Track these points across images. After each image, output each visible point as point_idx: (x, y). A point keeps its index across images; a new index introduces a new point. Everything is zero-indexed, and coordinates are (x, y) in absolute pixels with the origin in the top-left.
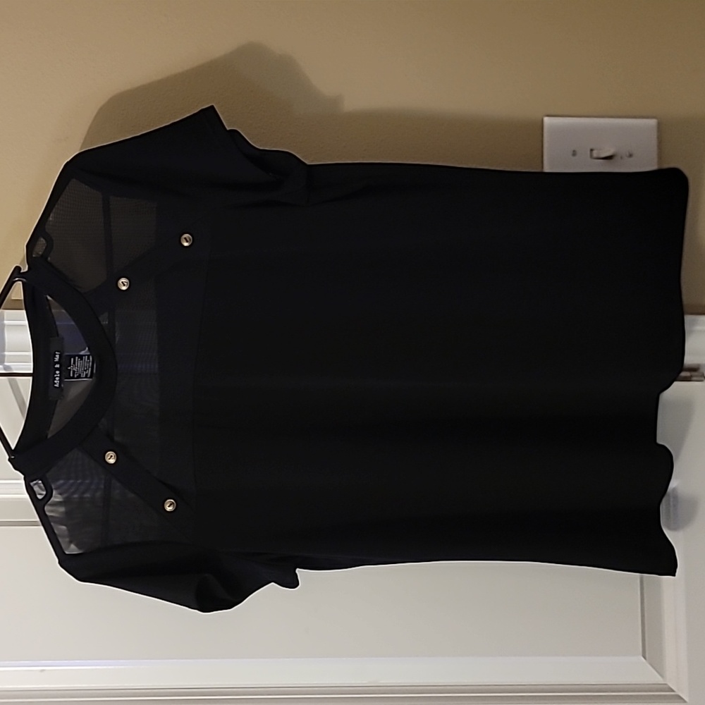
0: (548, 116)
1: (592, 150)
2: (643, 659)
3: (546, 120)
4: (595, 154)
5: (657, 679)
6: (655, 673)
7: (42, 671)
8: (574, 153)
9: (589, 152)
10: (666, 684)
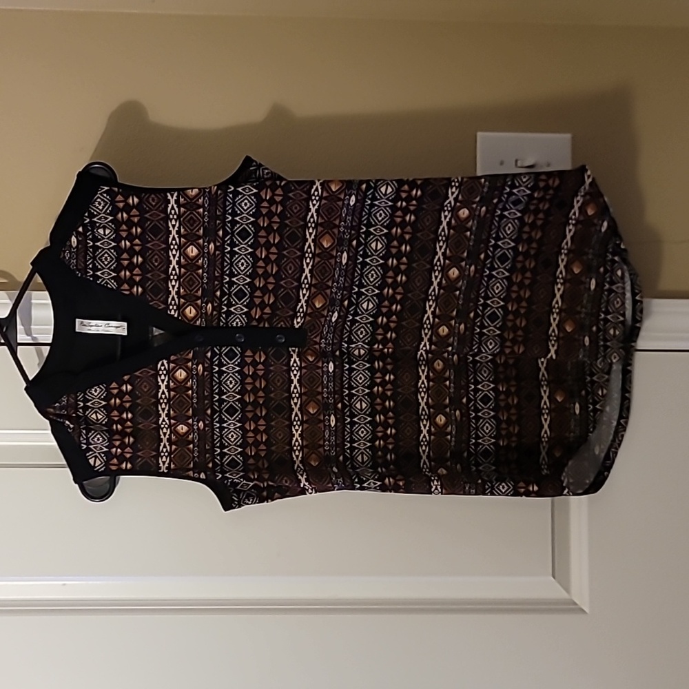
0: (481, 131)
1: (516, 161)
2: (553, 579)
3: (479, 134)
4: (519, 165)
5: (564, 595)
6: (563, 590)
7: (64, 585)
9: (514, 163)
10: (572, 600)
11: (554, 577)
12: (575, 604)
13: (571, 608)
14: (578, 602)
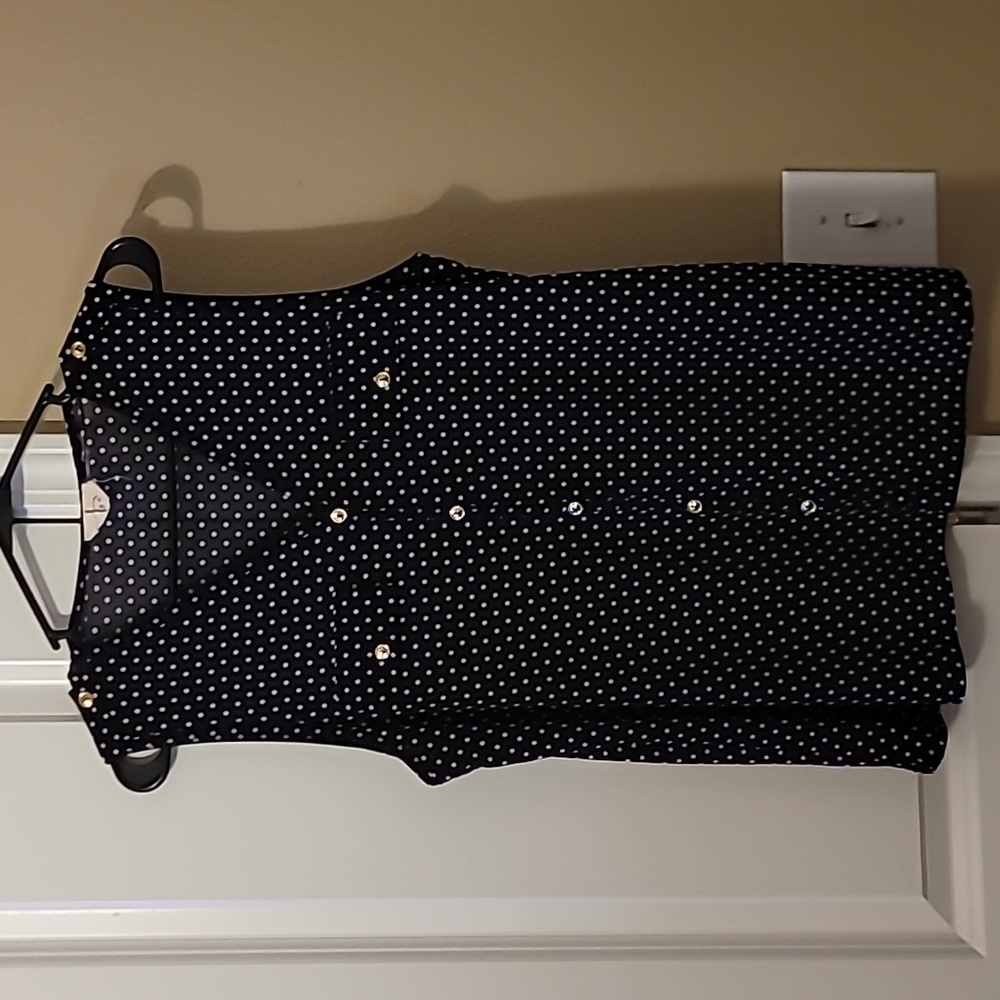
0: (788, 170)
1: (847, 215)
2: (924, 899)
3: (786, 175)
4: (852, 222)
5: (943, 927)
8: (823, 221)
9: (843, 219)
10: (955, 934)
11: (926, 897)
12: (962, 941)
13: (956, 948)
14: (965, 938)
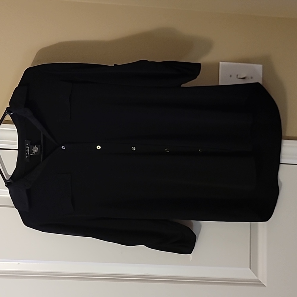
0: (222, 61)
1: (237, 75)
2: (250, 269)
3: (221, 63)
4: (239, 77)
5: (256, 278)
6: (254, 275)
7: (19, 264)
8: (231, 76)
9: (236, 76)
10: (258, 280)
11: (250, 268)
12: (261, 282)
